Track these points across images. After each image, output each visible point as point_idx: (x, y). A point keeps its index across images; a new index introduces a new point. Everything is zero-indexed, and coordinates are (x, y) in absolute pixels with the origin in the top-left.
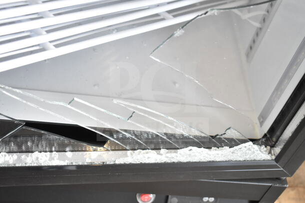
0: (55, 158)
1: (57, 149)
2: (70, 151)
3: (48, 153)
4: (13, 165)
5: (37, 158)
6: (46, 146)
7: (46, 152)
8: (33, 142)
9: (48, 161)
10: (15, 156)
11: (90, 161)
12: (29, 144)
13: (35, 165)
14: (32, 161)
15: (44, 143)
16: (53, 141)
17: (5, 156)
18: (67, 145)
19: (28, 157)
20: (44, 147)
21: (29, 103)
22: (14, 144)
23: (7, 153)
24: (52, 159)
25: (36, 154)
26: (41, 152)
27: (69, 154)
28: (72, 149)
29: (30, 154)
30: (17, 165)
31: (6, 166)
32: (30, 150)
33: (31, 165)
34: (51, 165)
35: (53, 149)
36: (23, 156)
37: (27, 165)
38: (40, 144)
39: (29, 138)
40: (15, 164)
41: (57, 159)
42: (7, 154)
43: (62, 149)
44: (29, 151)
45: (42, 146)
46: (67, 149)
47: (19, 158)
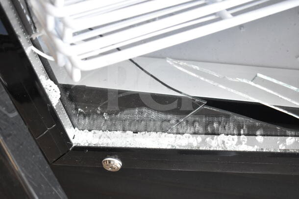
0: (243, 143)
1: (246, 132)
2: (261, 135)
3: (236, 137)
4: (197, 148)
5: (223, 142)
6: (234, 128)
7: (234, 135)
8: (219, 123)
9: (235, 146)
10: (199, 138)
11: (284, 148)
12: (215, 125)
13: (220, 149)
14: (218, 145)
15: (231, 125)
16: (243, 122)
17: (189, 137)
18: (258, 128)
19: (213, 139)
20: (232, 129)
21: (207, 80)
22: (199, 125)
23: (191, 134)
24: (239, 143)
25: (222, 137)
26: (228, 135)
27: (260, 139)
28: (262, 133)
29: (216, 136)
30: (201, 148)
31: (190, 148)
32: (216, 132)
33: (215, 149)
34: (237, 150)
35: (242, 132)
36: (208, 138)
37: (212, 149)
38: (227, 126)
39: (215, 119)
40: (198, 147)
41: (245, 144)
42: (191, 136)
43: (251, 133)
44: (214, 133)
45: (229, 128)
46: (258, 133)
47: (204, 140)
